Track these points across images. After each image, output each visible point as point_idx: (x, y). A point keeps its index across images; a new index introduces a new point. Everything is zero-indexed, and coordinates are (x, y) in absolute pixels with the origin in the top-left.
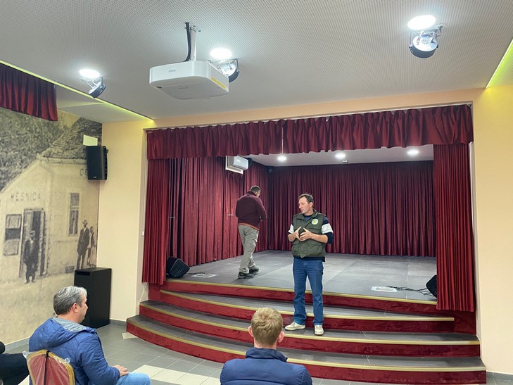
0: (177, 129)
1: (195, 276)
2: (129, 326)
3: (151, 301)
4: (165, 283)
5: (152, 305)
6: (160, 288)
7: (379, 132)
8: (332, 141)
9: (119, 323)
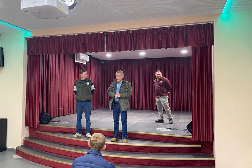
0: (44, 37)
1: (56, 123)
2: (17, 151)
3: (31, 137)
4: (38, 127)
5: (30, 139)
6: (35, 130)
7: (160, 39)
8: (134, 45)
9: (12, 150)
